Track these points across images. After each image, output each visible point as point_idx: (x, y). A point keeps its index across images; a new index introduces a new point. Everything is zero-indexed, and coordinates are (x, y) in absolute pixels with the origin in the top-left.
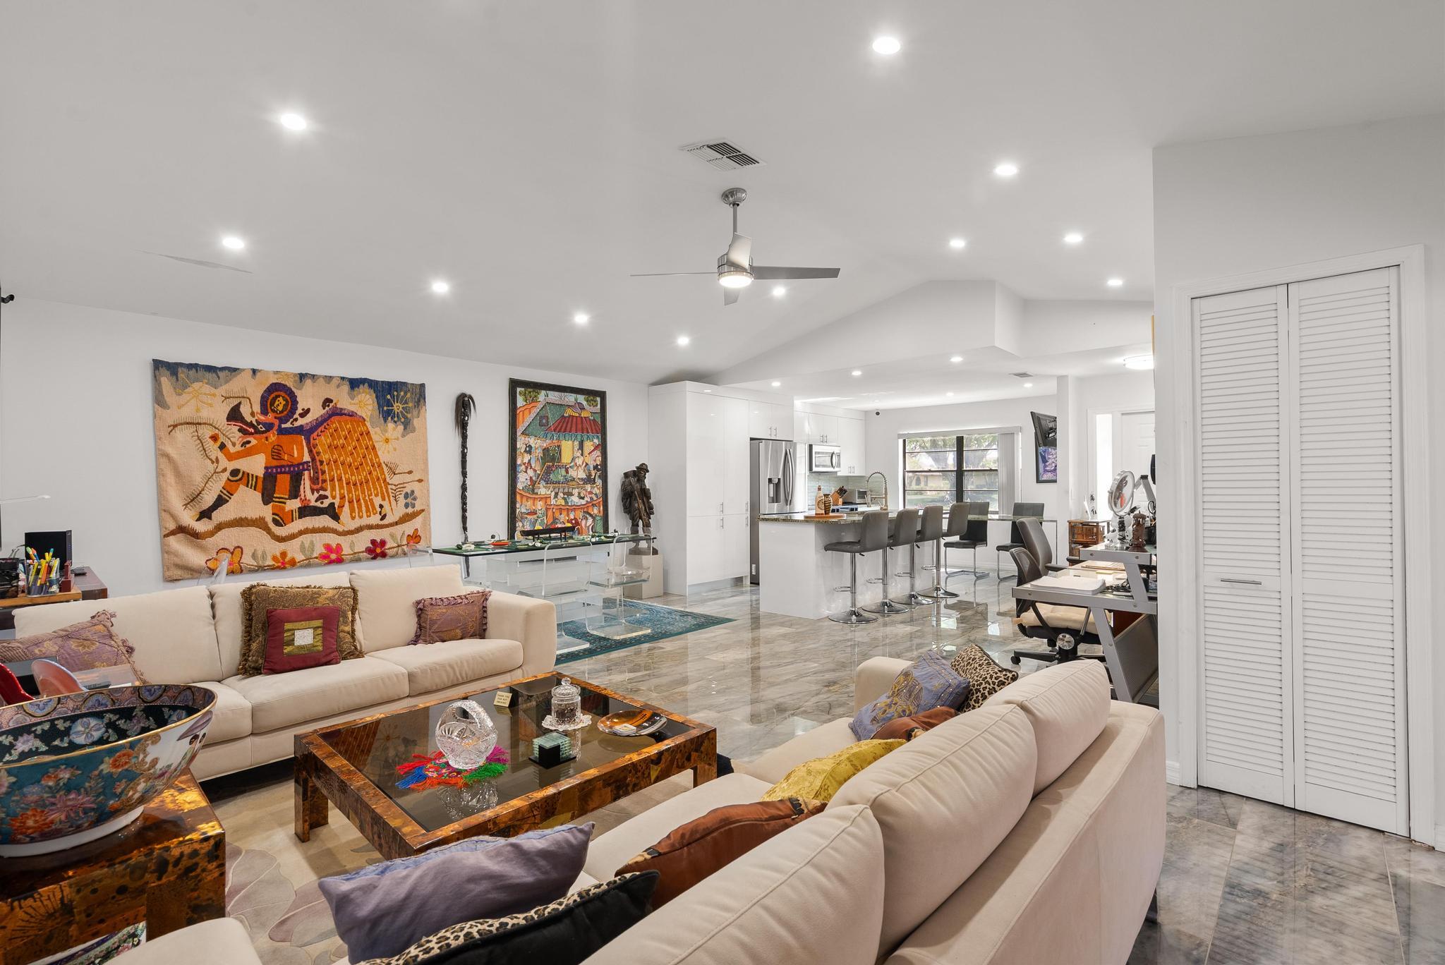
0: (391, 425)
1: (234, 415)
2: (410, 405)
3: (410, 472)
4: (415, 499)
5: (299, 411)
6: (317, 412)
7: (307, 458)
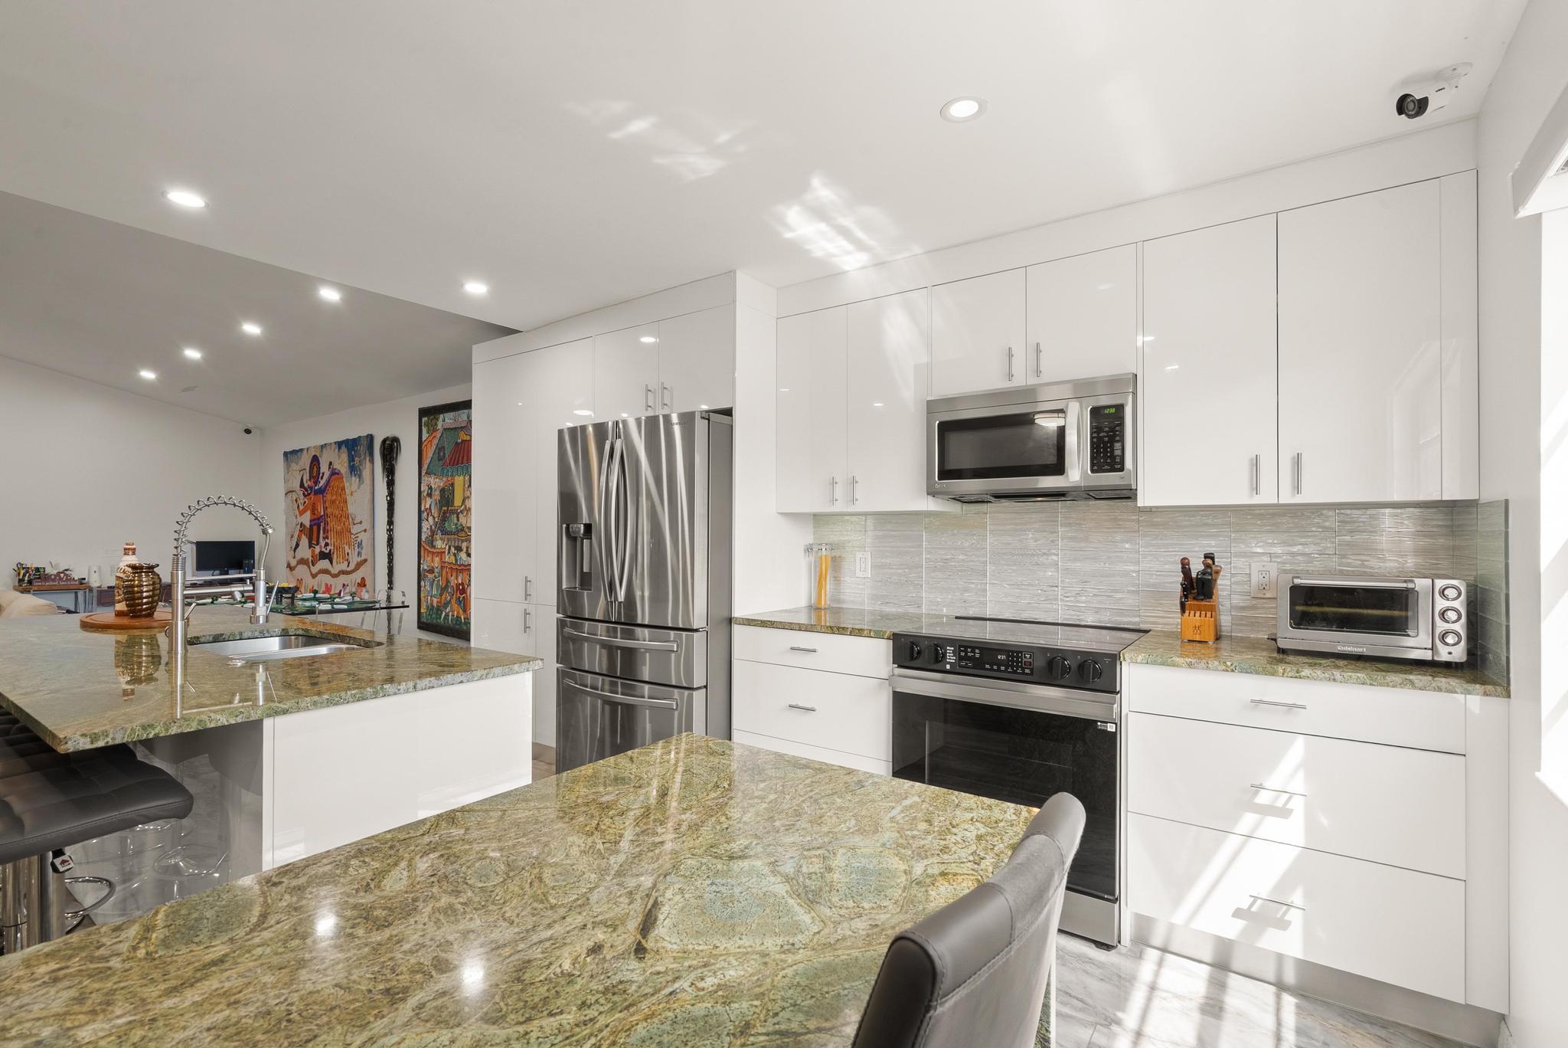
0: (353, 478)
1: (302, 485)
2: (362, 457)
3: (361, 523)
4: (362, 549)
5: (321, 475)
6: (327, 474)
7: (322, 514)
